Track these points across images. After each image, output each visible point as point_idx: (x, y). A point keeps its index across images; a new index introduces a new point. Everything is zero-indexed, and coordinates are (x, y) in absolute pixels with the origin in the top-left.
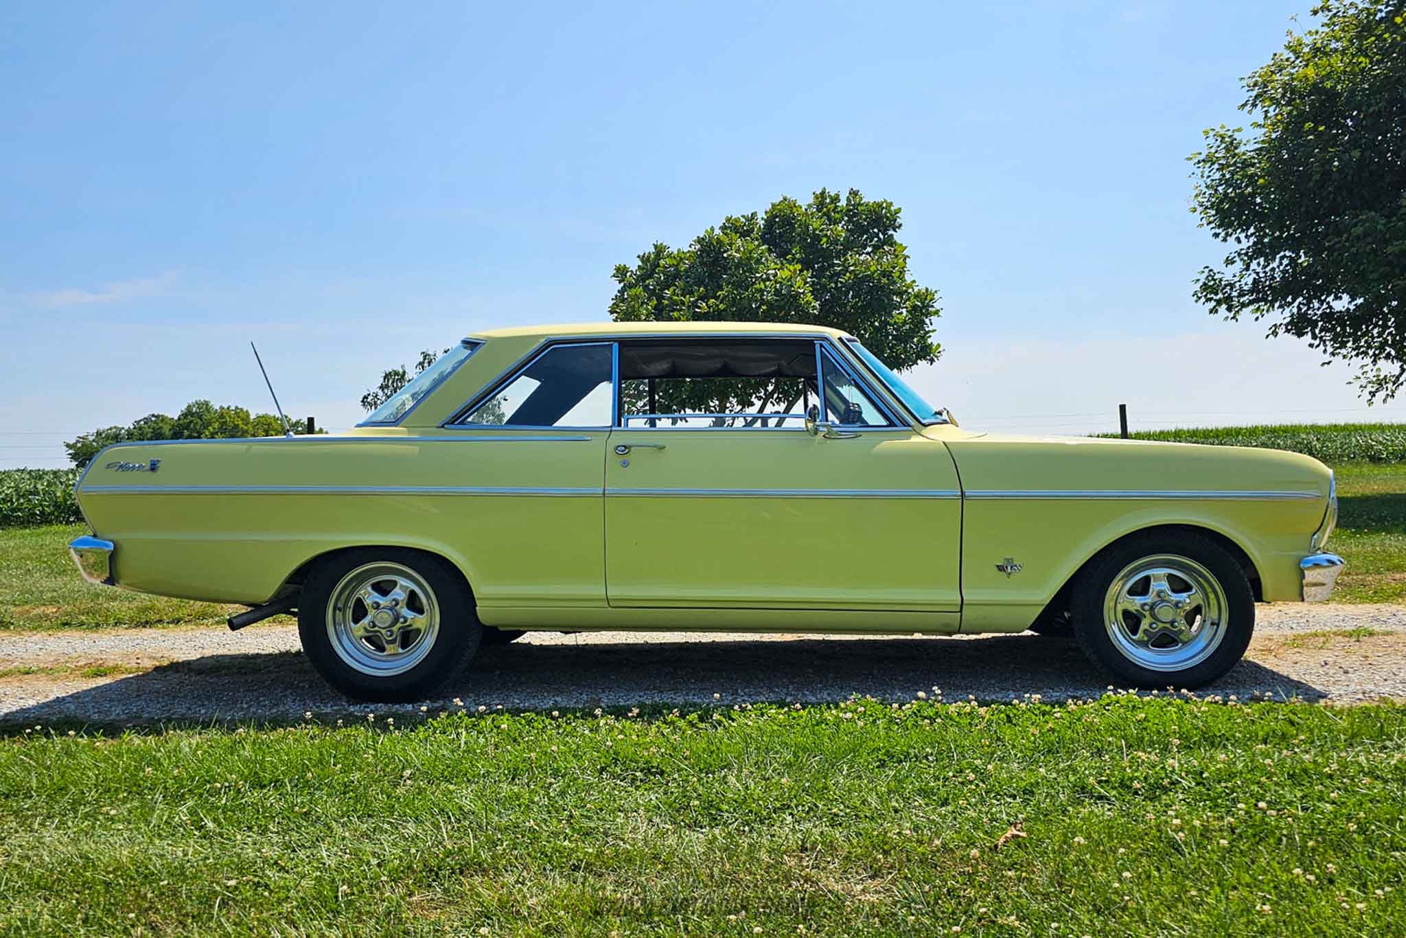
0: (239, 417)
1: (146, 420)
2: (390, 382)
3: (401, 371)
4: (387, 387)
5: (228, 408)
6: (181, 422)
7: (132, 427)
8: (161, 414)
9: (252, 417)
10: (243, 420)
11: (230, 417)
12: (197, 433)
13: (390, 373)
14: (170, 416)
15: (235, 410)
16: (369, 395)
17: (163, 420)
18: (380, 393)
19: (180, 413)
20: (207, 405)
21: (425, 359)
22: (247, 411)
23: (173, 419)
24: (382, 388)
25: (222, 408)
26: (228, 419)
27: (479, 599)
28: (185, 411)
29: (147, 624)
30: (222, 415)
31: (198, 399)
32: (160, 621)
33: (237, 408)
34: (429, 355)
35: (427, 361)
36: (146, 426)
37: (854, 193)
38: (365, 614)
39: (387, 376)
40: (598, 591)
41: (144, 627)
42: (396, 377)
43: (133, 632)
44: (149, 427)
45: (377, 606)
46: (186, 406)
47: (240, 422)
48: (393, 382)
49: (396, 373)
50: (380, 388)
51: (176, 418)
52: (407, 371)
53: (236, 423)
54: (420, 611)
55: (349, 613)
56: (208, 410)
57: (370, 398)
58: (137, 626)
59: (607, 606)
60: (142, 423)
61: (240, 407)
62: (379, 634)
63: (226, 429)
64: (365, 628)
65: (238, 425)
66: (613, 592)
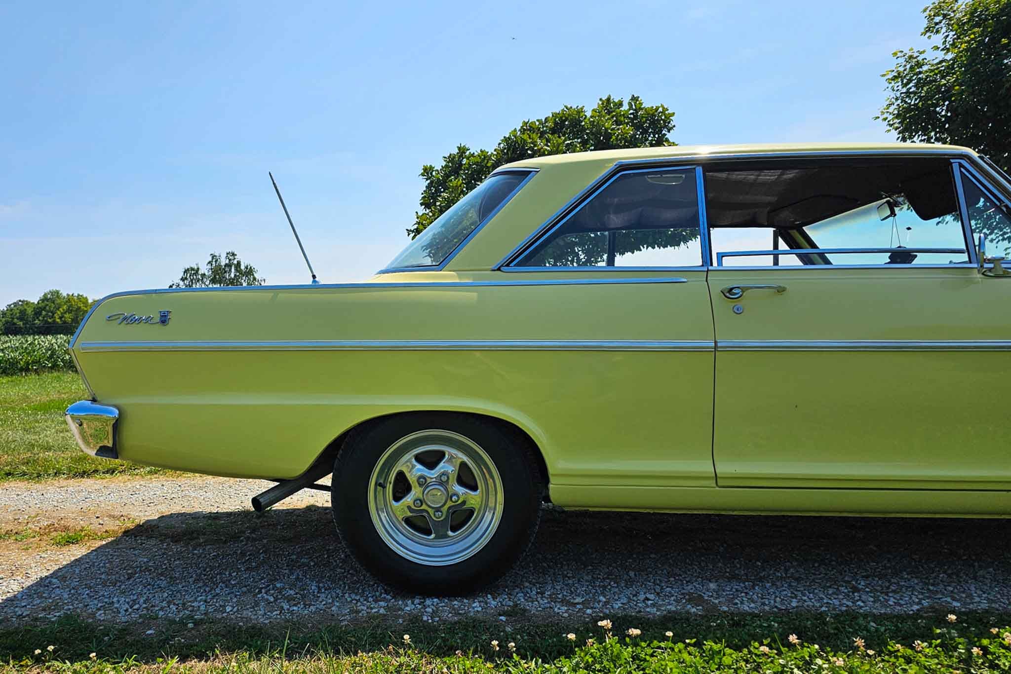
0: (81, 301)
1: (15, 304)
2: (188, 275)
3: (196, 268)
4: (186, 278)
5: (73, 295)
6: (40, 305)
7: (5, 309)
8: (26, 299)
9: (90, 301)
10: (83, 303)
11: (75, 301)
12: (52, 313)
13: (188, 269)
14: (32, 302)
15: (77, 297)
16: (173, 285)
17: (27, 304)
18: (181, 283)
19: (38, 299)
20: (58, 293)
21: (212, 259)
22: (86, 298)
23: (34, 303)
24: (183, 279)
25: (68, 295)
26: (73, 303)
27: (554, 475)
28: (42, 297)
29: (84, 474)
30: (69, 300)
31: (51, 289)
32: (96, 471)
33: (79, 295)
34: (216, 256)
35: (214, 260)
36: (15, 308)
37: (634, 99)
38: (408, 489)
39: (186, 271)
40: (706, 467)
41: (82, 477)
42: (193, 272)
43: (71, 482)
44: (18, 309)
45: (423, 481)
46: (43, 294)
47: (82, 305)
48: (190, 276)
49: (192, 269)
50: (181, 279)
51: (36, 303)
52: (200, 267)
53: (79, 305)
54: (474, 488)
55: (390, 488)
56: (58, 297)
57: (174, 287)
58: (75, 476)
59: (715, 485)
60: (12, 306)
61: (81, 294)
62: (425, 514)
63: (71, 310)
64: (409, 507)
65: (80, 307)
66: (726, 468)
